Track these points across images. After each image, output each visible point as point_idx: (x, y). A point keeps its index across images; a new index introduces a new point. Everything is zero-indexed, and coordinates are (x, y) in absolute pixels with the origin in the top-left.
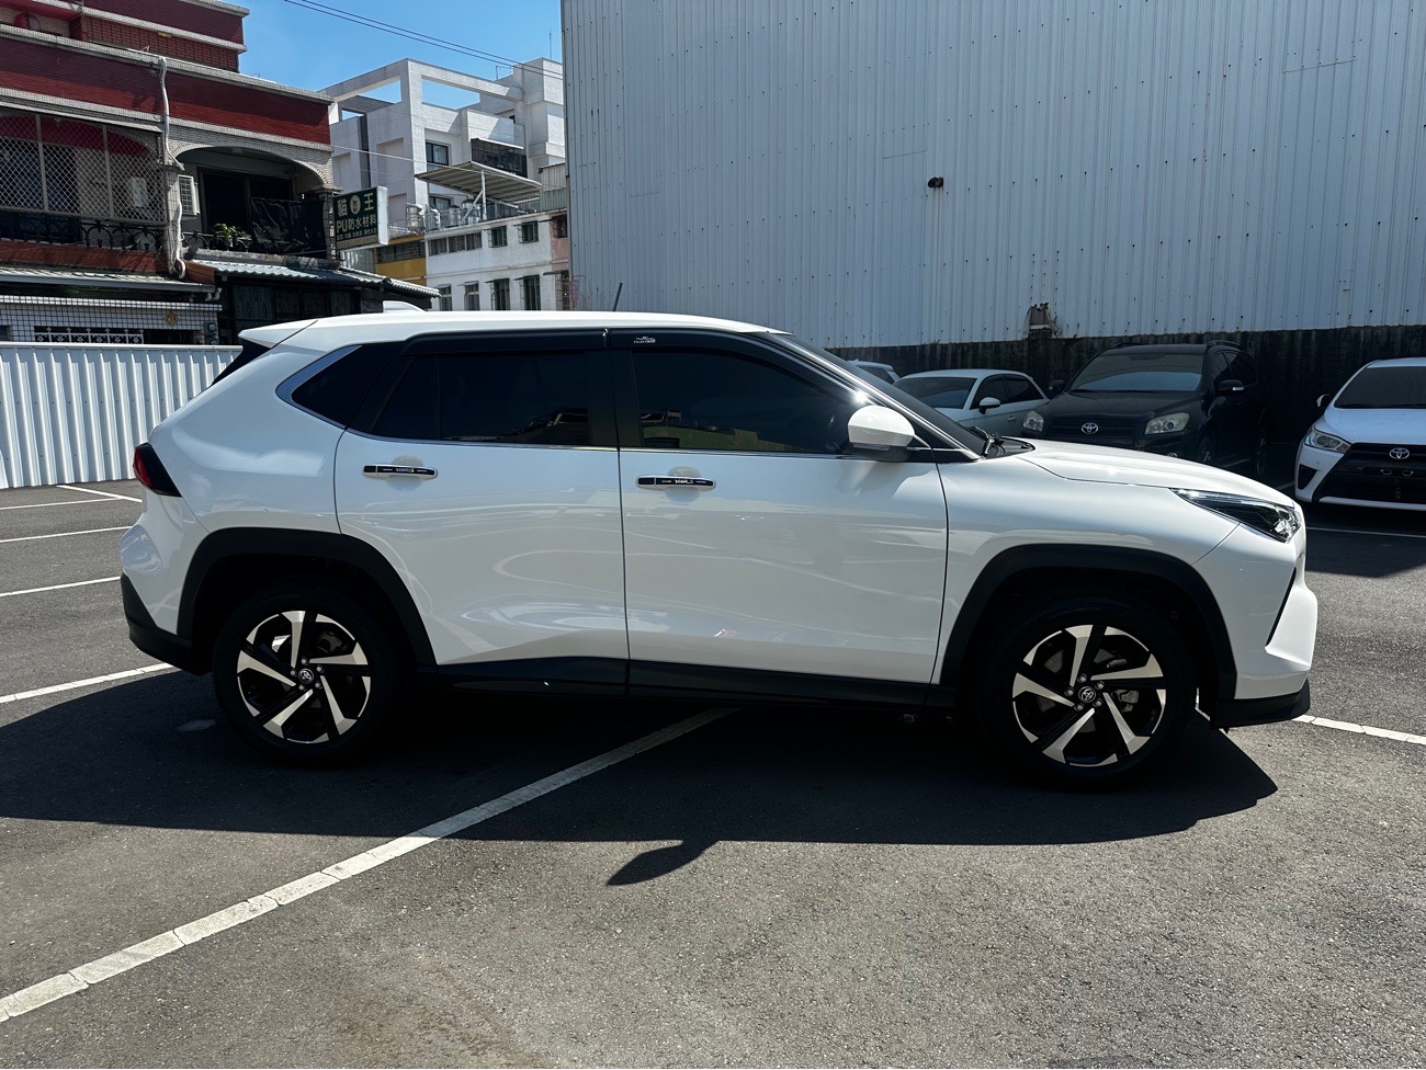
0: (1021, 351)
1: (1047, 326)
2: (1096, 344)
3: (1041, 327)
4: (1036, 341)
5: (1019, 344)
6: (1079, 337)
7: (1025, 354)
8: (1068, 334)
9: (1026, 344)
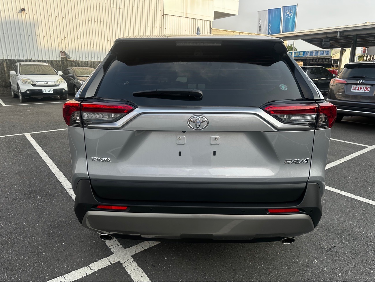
0: (60, 63)
1: (66, 57)
2: (80, 62)
3: (64, 57)
4: (63, 61)
5: (59, 61)
6: (74, 60)
7: (61, 64)
8: (72, 59)
9: (61, 61)
